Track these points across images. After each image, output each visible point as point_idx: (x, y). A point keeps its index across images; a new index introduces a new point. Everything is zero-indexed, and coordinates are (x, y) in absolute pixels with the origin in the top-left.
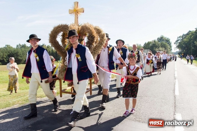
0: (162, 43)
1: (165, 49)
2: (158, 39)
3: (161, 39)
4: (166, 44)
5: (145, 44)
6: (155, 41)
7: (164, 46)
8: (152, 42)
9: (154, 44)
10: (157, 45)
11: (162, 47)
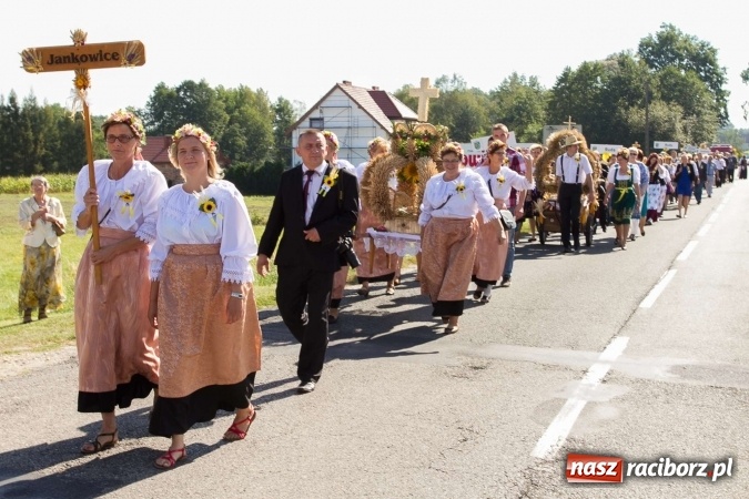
0: (670, 74)
1: (689, 110)
2: (644, 45)
3: (663, 48)
4: (693, 78)
5: (561, 80)
6: (623, 61)
7: (677, 93)
8: (610, 67)
9: (617, 81)
10: (635, 83)
11: (666, 99)
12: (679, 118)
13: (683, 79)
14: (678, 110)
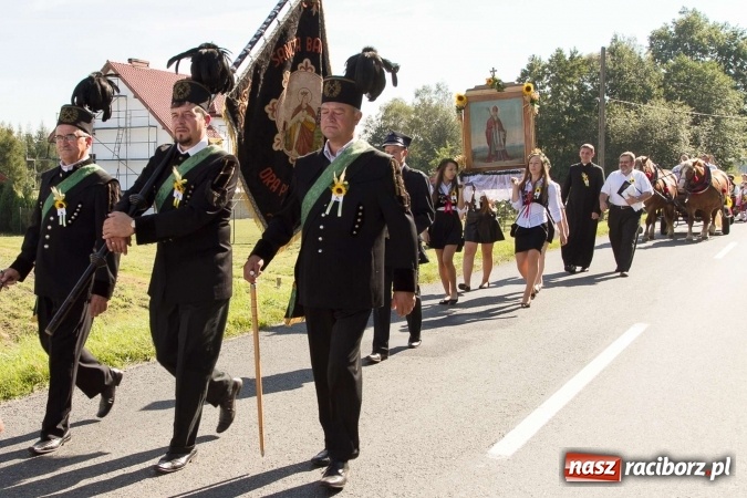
12: (686, 123)
13: (700, 72)
14: (684, 112)
